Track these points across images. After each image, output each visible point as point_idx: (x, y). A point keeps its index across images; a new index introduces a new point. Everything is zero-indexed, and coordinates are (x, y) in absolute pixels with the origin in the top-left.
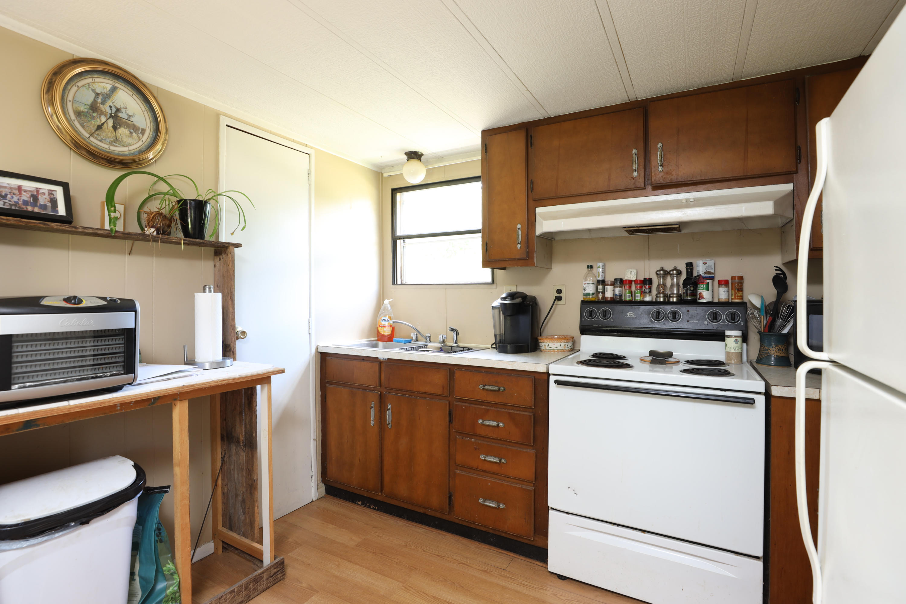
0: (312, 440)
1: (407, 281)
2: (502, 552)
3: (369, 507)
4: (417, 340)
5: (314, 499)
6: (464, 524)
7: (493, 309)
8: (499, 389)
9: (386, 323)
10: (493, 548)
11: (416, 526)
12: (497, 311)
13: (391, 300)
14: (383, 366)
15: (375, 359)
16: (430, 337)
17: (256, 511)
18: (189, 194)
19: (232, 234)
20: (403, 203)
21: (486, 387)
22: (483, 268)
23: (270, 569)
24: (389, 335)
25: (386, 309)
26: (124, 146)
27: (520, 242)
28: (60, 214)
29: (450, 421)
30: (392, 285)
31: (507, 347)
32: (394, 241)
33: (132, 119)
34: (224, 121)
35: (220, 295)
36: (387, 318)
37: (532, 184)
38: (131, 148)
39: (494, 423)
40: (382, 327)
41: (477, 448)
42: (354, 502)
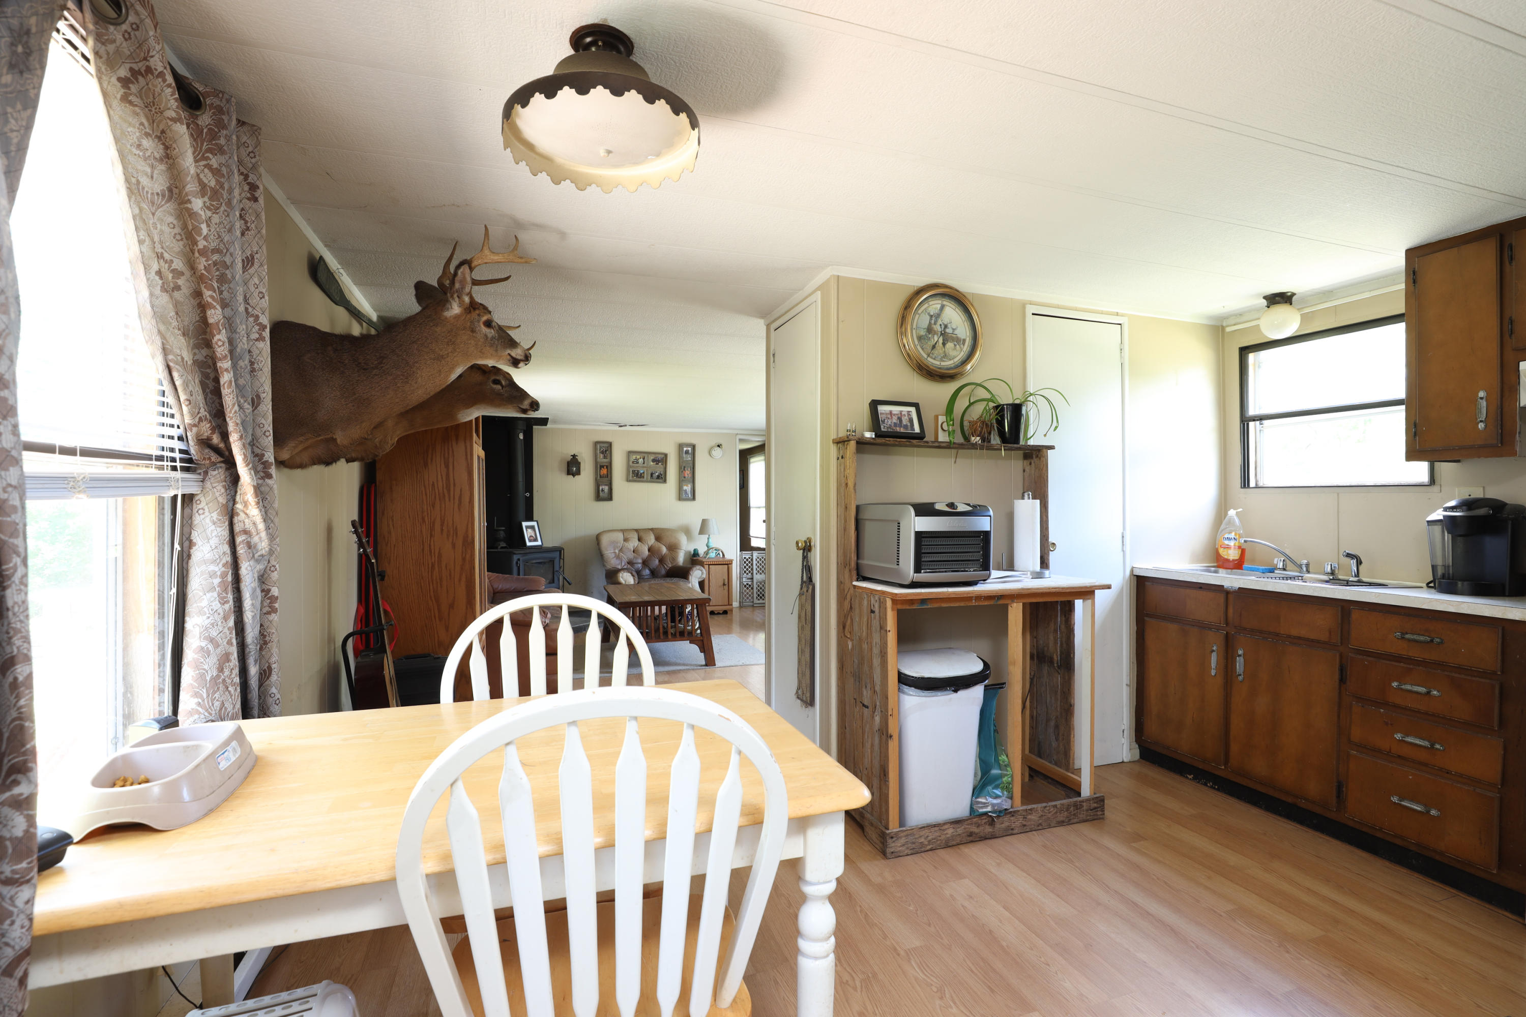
0: (1125, 686)
1: (1265, 481)
2: (1435, 883)
3: (1205, 784)
4: (1284, 569)
5: (1125, 760)
6: (1363, 830)
7: (1428, 525)
8: (1432, 641)
9: (1232, 543)
10: (1416, 875)
11: (1279, 820)
12: (1437, 529)
13: (1240, 510)
14: (1231, 597)
15: (1219, 588)
16: (1307, 565)
17: (1072, 739)
18: (1006, 399)
19: (1045, 435)
20: (1259, 367)
21: (1407, 636)
22: (1408, 462)
23: (1090, 801)
24: (1236, 560)
25: (1231, 522)
26: (950, 360)
27: (1483, 419)
28: (916, 432)
29: (1342, 680)
30: (1241, 488)
31: (1456, 584)
32: (1244, 425)
33: (956, 332)
34: (1031, 309)
35: (1038, 501)
36: (1232, 535)
37: (1511, 324)
38: (956, 360)
39: (1422, 690)
40: (1224, 548)
41: (1389, 722)
42: (1182, 775)
